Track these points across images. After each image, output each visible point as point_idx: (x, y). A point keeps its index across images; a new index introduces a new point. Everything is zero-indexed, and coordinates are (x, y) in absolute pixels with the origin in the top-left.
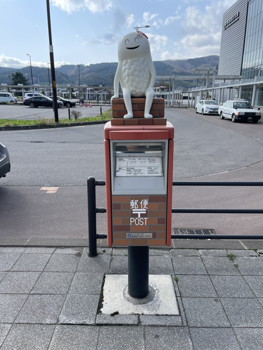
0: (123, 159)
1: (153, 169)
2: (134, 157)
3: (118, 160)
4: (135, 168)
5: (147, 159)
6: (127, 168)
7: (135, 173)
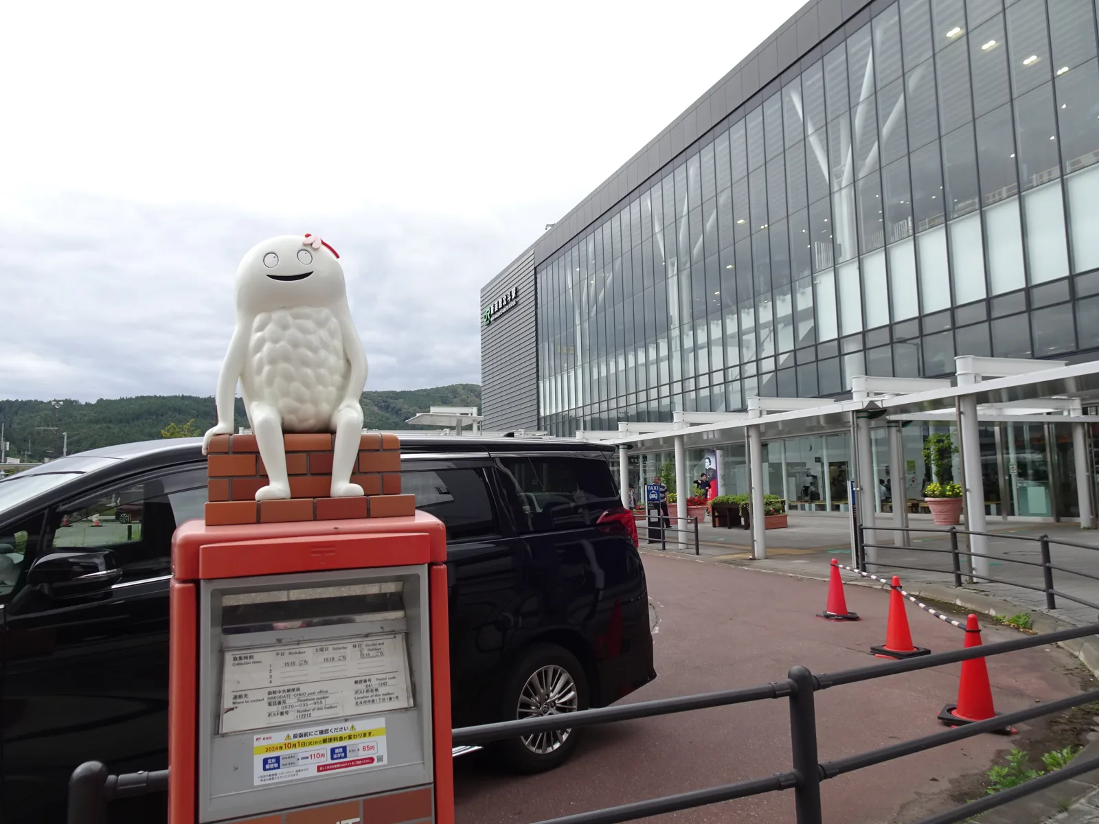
0: (251, 657)
1: (374, 683)
2: (299, 643)
3: (232, 662)
4: (304, 689)
5: (350, 646)
6: (270, 693)
7: (303, 708)
